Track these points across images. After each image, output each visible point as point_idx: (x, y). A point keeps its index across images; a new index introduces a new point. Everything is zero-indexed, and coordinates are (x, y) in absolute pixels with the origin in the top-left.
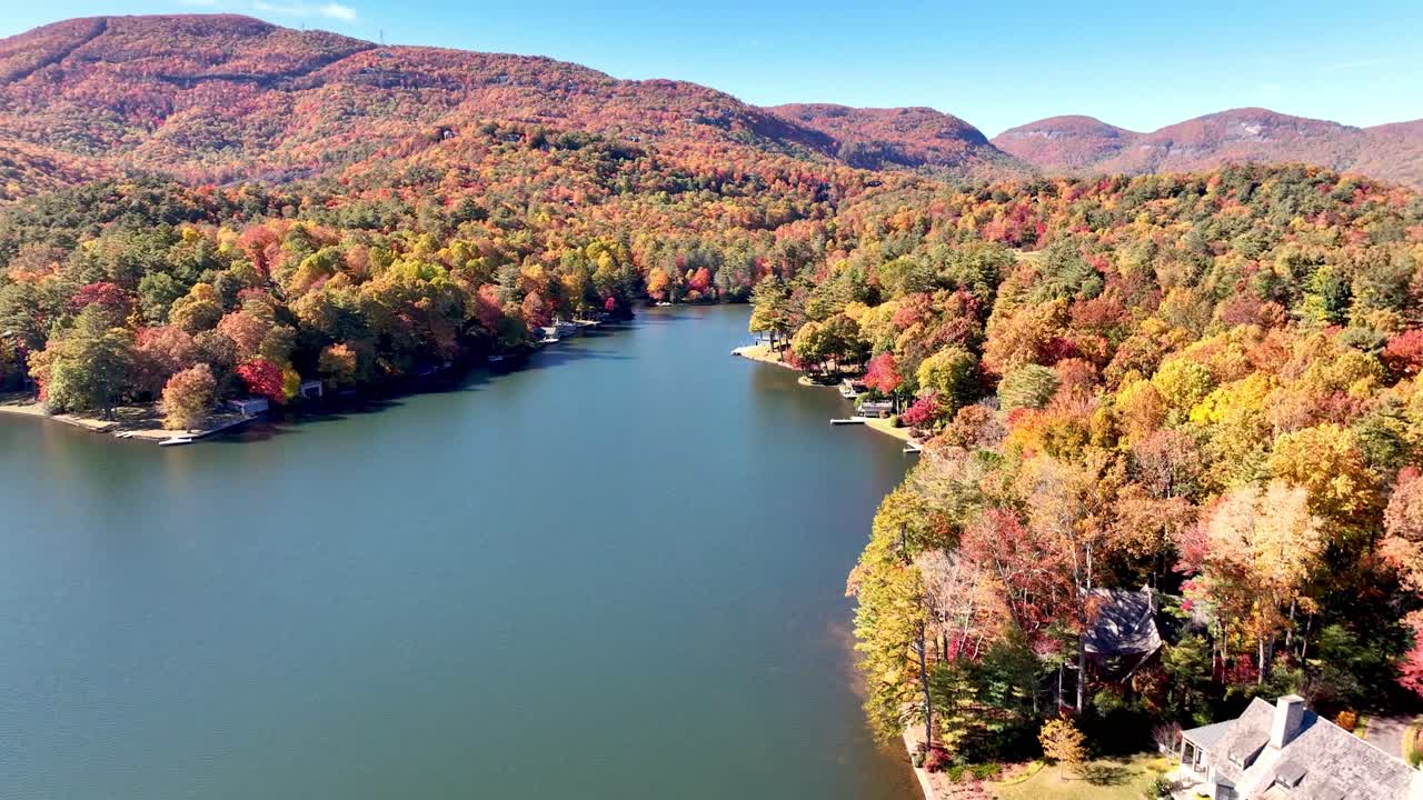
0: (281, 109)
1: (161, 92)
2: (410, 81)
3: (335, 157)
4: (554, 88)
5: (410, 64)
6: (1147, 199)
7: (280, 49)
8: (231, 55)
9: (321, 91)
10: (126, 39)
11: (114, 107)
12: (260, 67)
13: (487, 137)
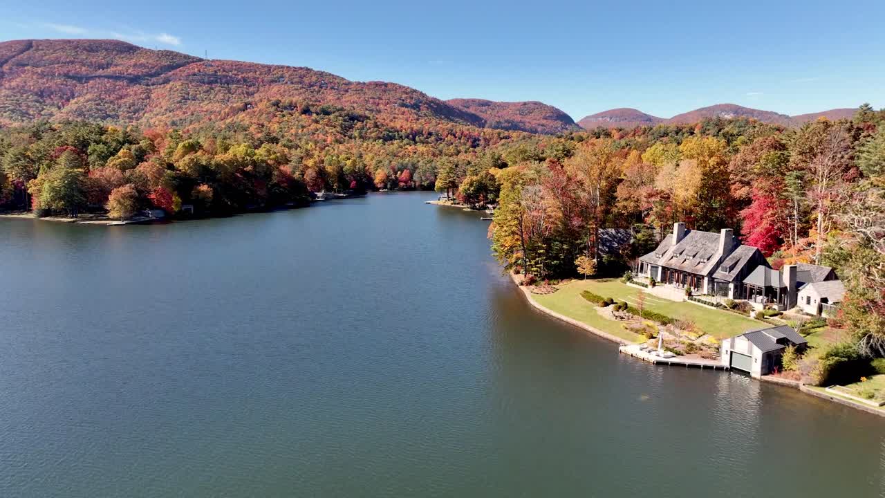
0: (143, 96)
1: (67, 86)
2: (224, 81)
3: (178, 123)
4: (312, 86)
5: (224, 71)
6: (661, 137)
7: (142, 61)
8: (111, 64)
9: (168, 86)
10: (44, 53)
11: (36, 94)
12: (129, 71)
13: (274, 108)
